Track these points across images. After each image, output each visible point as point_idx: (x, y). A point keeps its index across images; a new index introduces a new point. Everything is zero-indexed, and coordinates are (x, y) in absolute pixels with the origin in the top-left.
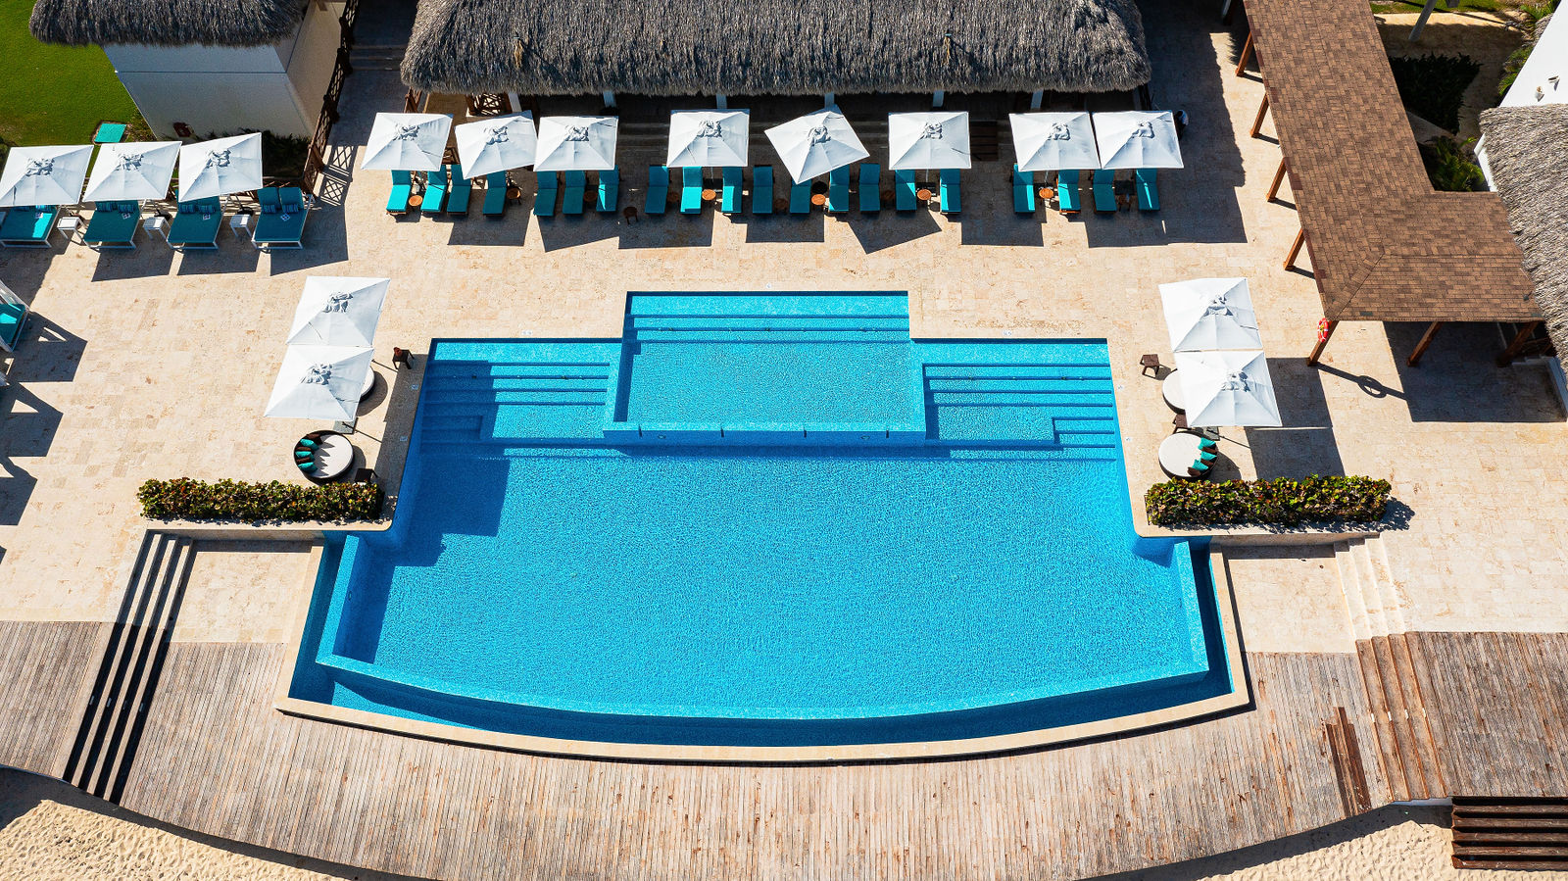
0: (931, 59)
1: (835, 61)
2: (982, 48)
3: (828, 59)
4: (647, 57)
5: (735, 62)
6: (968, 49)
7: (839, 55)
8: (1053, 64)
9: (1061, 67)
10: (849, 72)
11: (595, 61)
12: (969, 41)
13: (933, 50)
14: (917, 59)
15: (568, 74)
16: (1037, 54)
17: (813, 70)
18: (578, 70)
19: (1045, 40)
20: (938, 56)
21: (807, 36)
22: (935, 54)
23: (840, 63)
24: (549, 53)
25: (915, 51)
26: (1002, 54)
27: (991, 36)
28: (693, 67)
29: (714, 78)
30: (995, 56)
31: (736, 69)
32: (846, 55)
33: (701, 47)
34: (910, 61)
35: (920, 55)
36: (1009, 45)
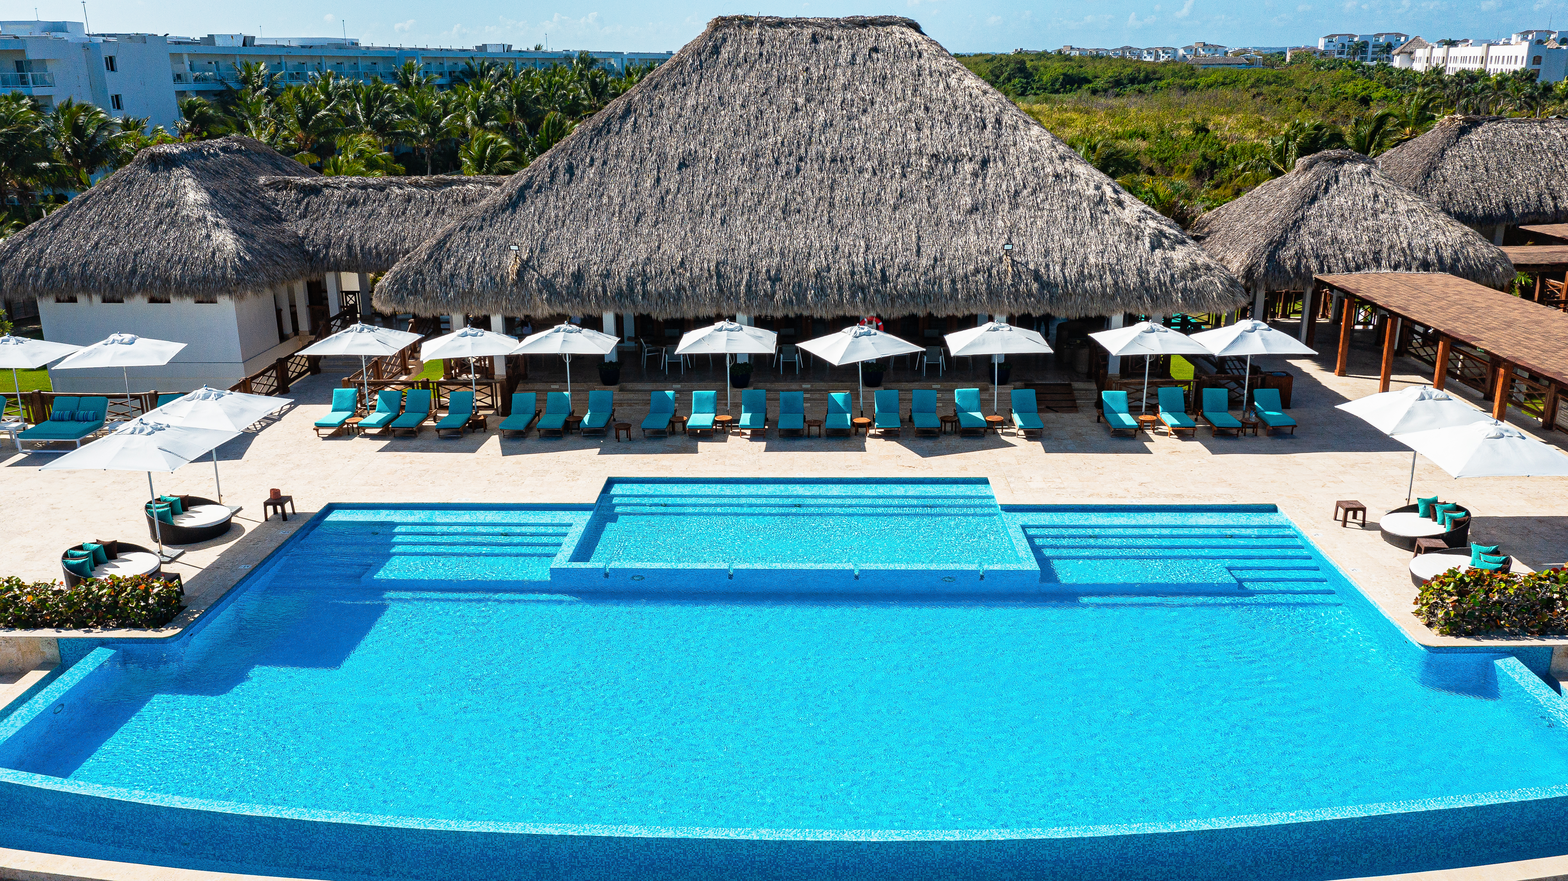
0: (990, 275)
1: (879, 276)
2: (1047, 266)
3: (871, 274)
4: (661, 273)
5: (763, 276)
6: (1032, 266)
7: (883, 271)
8: (1133, 280)
9: (1142, 283)
10: (895, 288)
11: (601, 275)
12: (1033, 259)
13: (992, 267)
14: (974, 275)
15: (568, 287)
16: (1112, 270)
17: (854, 285)
18: (579, 284)
19: (1119, 260)
20: (998, 272)
21: (847, 254)
22: (994, 271)
23: (885, 279)
24: (549, 268)
25: (972, 267)
26: (1072, 272)
27: (1057, 256)
28: (714, 281)
29: (738, 293)
30: (1064, 274)
31: (764, 284)
32: (892, 272)
33: (725, 263)
34: (966, 276)
35: (977, 271)
36: (1079, 263)
